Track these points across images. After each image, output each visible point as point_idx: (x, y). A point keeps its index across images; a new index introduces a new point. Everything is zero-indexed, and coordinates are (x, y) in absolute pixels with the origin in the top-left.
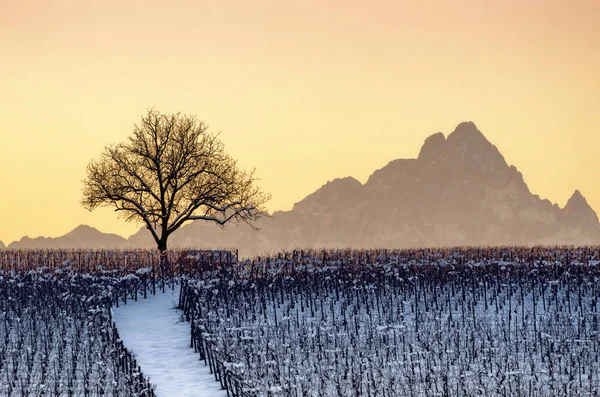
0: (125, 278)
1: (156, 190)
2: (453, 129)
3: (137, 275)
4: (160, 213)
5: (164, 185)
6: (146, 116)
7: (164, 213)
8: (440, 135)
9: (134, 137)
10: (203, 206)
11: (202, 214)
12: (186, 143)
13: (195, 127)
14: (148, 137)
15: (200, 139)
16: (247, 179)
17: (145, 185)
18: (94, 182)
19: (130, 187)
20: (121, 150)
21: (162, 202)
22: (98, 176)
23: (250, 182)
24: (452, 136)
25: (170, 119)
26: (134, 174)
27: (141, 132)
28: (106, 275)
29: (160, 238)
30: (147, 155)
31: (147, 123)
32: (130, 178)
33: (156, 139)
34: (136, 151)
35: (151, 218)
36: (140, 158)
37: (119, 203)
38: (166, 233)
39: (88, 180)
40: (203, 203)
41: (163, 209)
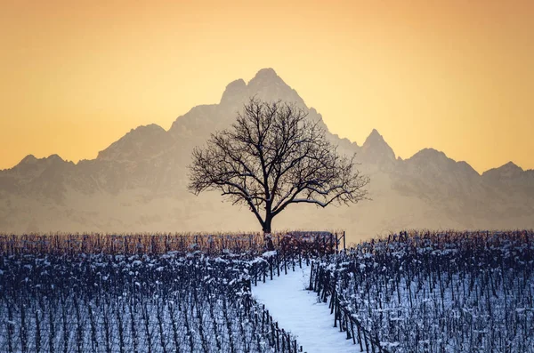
0: (256, 261)
1: (260, 175)
2: (254, 76)
3: (265, 258)
4: (264, 196)
5: (267, 170)
6: (248, 104)
7: (268, 196)
8: (241, 81)
9: (238, 124)
10: (306, 189)
11: (305, 197)
12: (287, 129)
13: (295, 114)
14: (251, 124)
15: (300, 125)
16: (348, 163)
17: (249, 171)
18: (199, 167)
19: (236, 172)
20: (225, 137)
21: (265, 185)
22: (203, 162)
23: (350, 166)
24: (252, 82)
25: (271, 106)
26: (238, 160)
27: (243, 120)
28: (235, 258)
29: (264, 220)
30: (250, 141)
31: (249, 110)
32: (236, 164)
33: (258, 126)
34: (240, 138)
35: (254, 201)
36: (243, 144)
37: (226, 187)
38: (270, 215)
39: (193, 165)
40: (306, 187)
41: (267, 193)
